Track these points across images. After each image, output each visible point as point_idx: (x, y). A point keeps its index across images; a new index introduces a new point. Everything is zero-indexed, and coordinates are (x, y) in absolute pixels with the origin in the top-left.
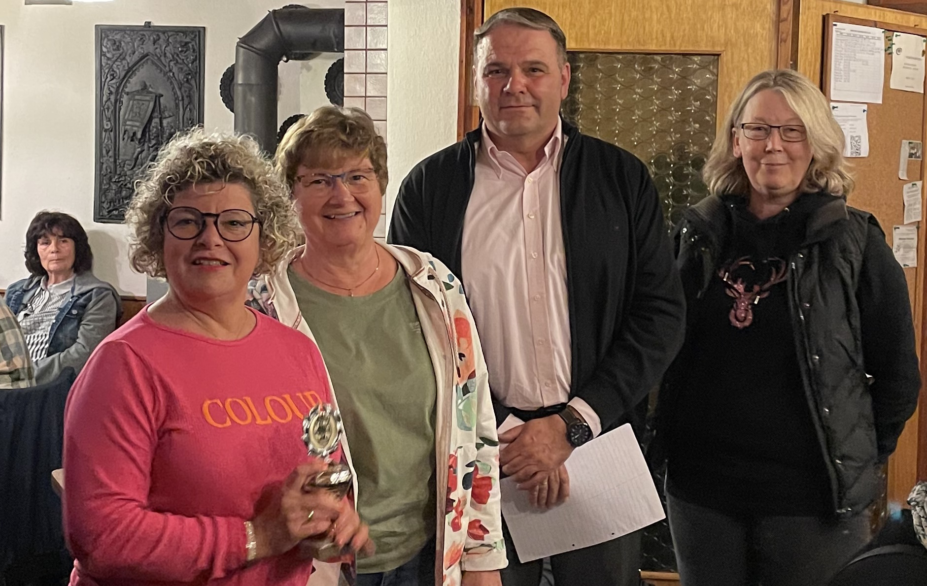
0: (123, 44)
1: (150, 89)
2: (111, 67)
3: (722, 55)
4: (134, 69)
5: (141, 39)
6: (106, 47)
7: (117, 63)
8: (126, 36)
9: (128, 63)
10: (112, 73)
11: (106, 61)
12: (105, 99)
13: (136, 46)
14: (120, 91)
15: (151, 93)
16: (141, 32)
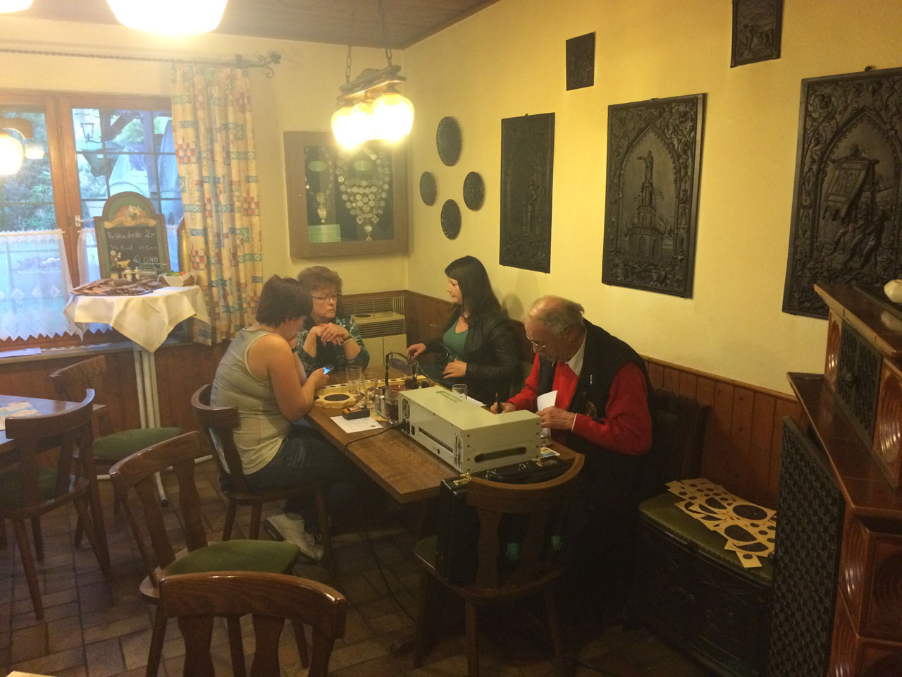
0: (833, 99)
1: (863, 155)
2: (816, 129)
4: (844, 130)
5: (857, 90)
6: (812, 105)
7: (824, 124)
8: (839, 89)
9: (837, 123)
10: (817, 136)
11: (810, 123)
12: (806, 169)
13: (849, 101)
14: (825, 158)
15: (864, 159)
16: (857, 82)
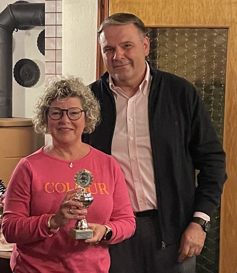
3: (229, 28)
